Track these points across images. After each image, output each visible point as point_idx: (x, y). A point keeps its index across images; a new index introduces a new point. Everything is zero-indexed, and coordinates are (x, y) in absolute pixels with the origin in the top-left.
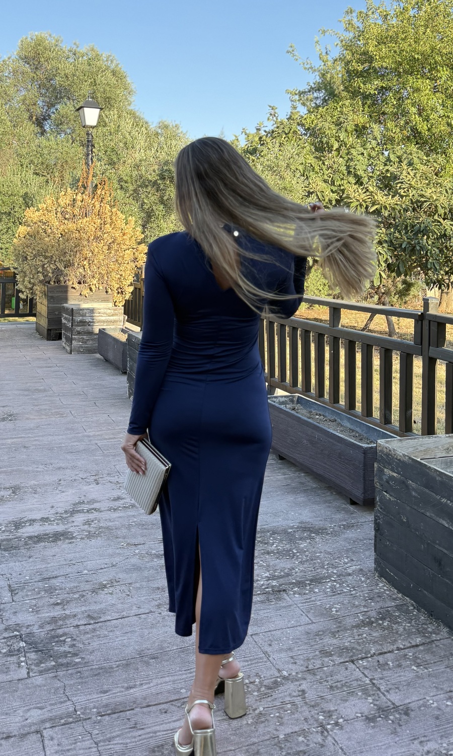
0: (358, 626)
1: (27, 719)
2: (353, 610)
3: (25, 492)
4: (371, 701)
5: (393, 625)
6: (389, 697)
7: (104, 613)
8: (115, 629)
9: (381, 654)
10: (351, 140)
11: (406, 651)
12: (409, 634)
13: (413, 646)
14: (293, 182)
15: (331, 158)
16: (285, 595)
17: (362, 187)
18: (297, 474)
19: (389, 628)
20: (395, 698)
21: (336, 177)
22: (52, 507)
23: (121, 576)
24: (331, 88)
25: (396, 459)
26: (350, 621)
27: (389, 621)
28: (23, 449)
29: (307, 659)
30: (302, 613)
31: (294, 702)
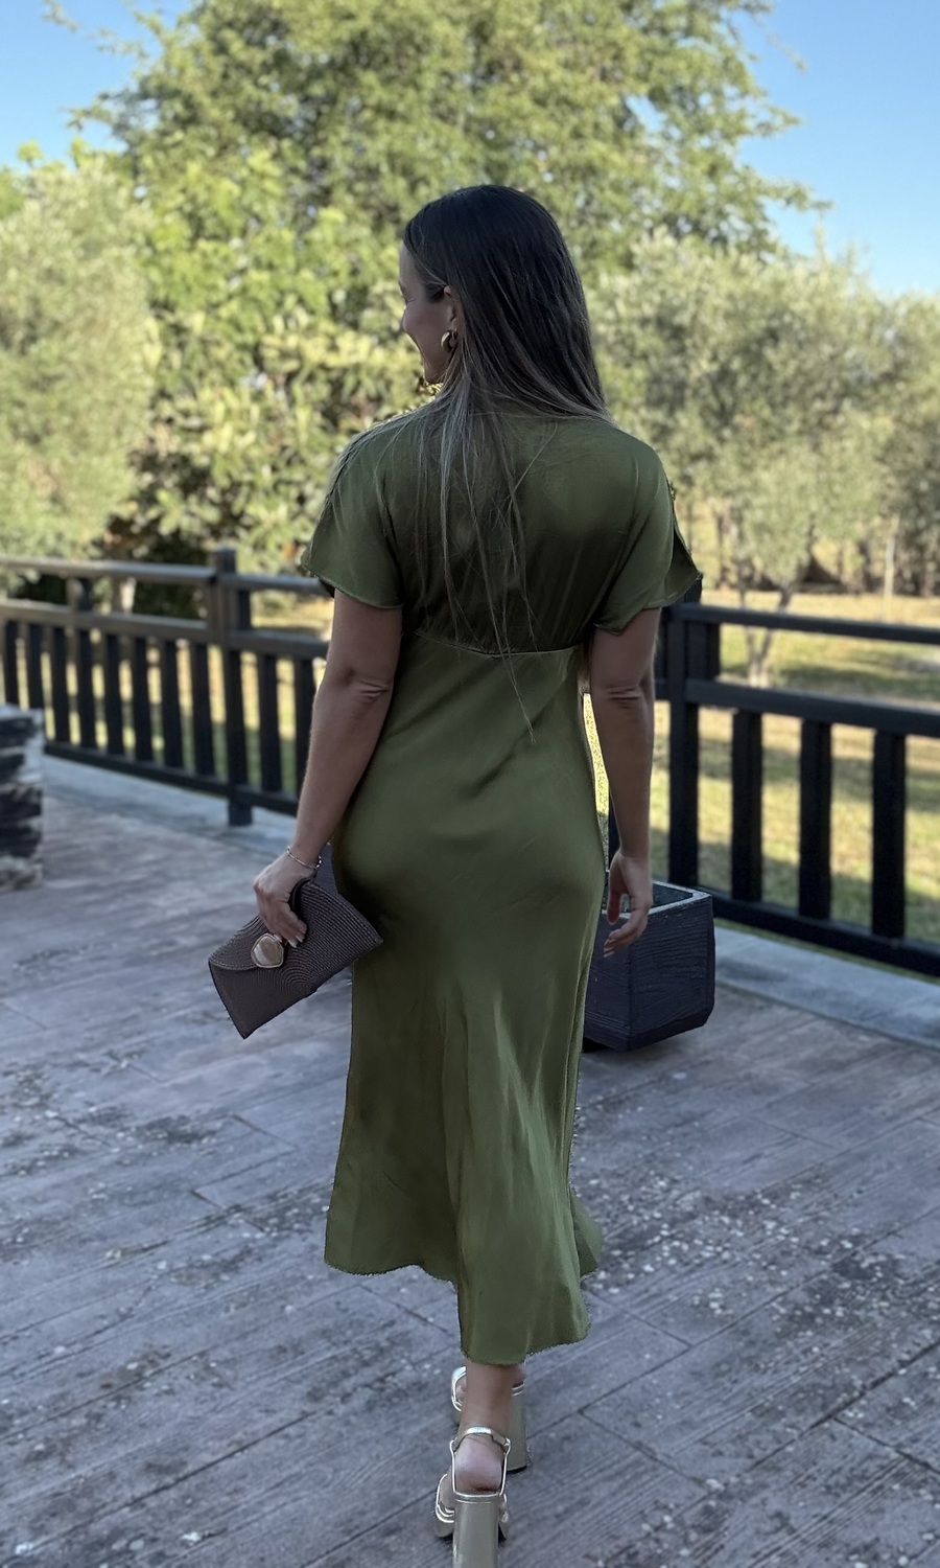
2: (754, 1296)
4: (929, 1497)
5: (857, 1313)
7: (185, 1449)
8: (241, 1484)
9: (875, 1384)
11: (919, 1363)
26: (765, 1325)
27: (843, 1305)
29: (740, 1437)
30: (651, 1329)
31: (778, 1549)
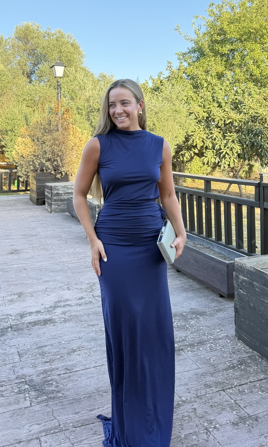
0: (226, 369)
1: (31, 431)
2: (223, 360)
3: (26, 296)
4: (235, 413)
5: (247, 368)
6: (246, 411)
7: (75, 367)
8: (82, 376)
9: (240, 385)
10: (214, 81)
11: (255, 383)
12: (257, 373)
13: (259, 380)
14: (180, 107)
15: (203, 92)
16: (183, 352)
17: (222, 109)
18: (188, 280)
19: (245, 370)
20: (250, 411)
21: (206, 103)
22: (42, 304)
23: (85, 344)
24: (201, 50)
25: (246, 269)
26: (221, 367)
27: (244, 366)
28: (23, 270)
29: (197, 390)
30: (193, 363)
31: (189, 416)
